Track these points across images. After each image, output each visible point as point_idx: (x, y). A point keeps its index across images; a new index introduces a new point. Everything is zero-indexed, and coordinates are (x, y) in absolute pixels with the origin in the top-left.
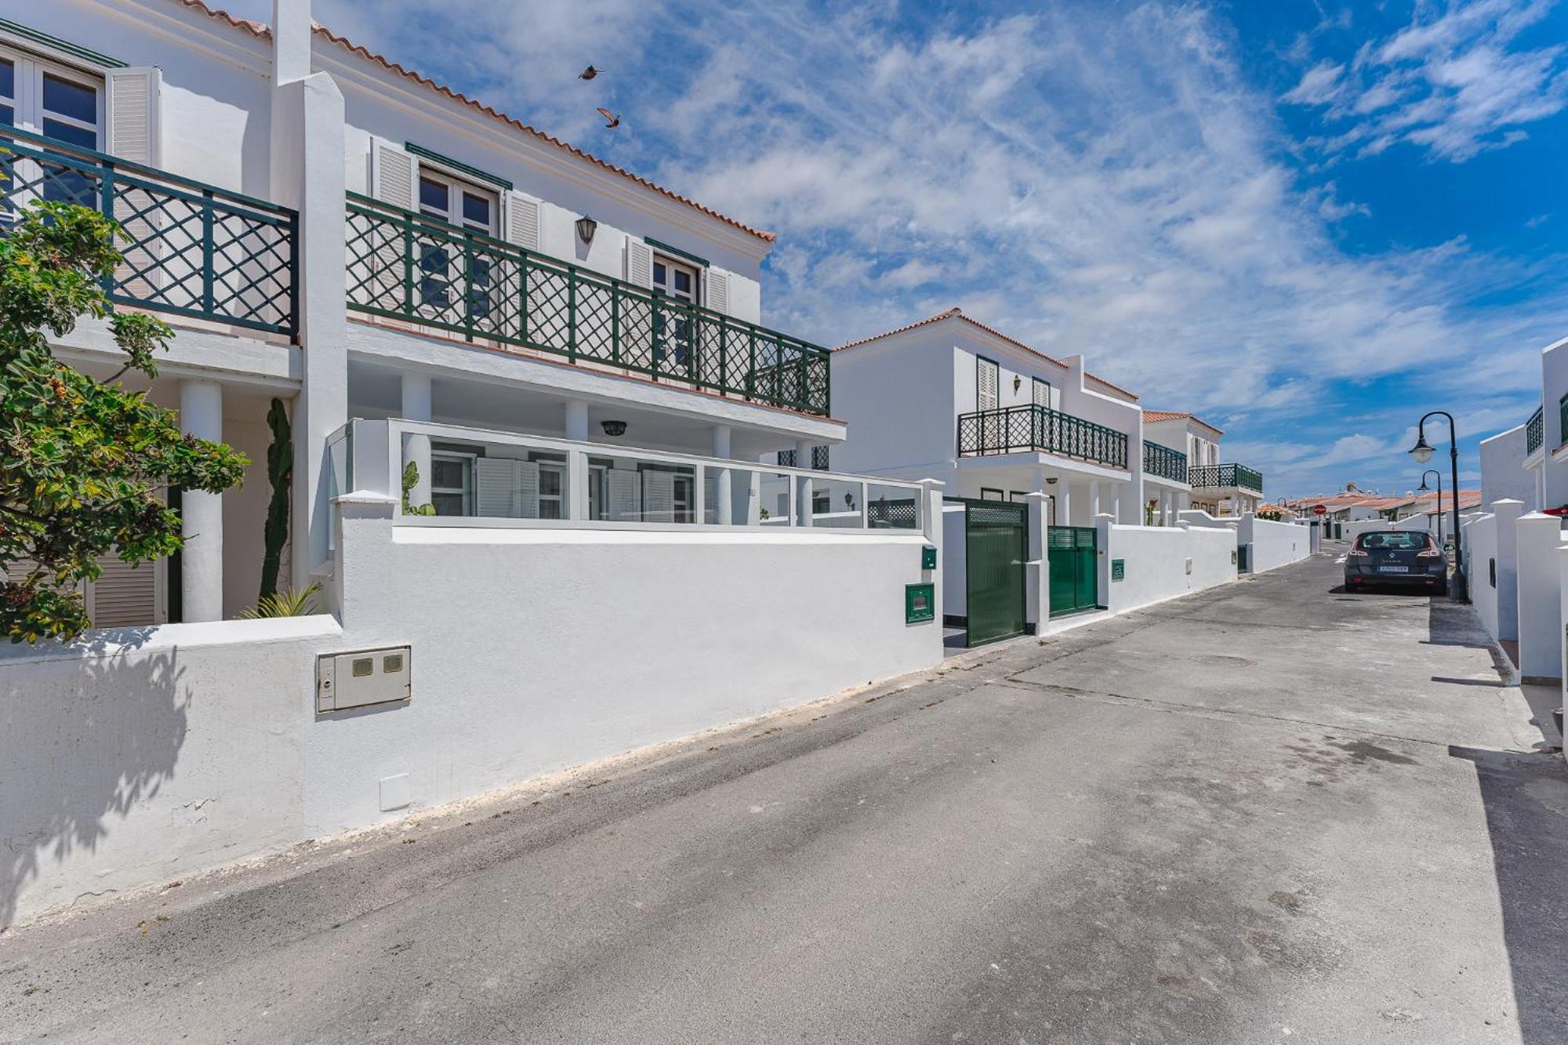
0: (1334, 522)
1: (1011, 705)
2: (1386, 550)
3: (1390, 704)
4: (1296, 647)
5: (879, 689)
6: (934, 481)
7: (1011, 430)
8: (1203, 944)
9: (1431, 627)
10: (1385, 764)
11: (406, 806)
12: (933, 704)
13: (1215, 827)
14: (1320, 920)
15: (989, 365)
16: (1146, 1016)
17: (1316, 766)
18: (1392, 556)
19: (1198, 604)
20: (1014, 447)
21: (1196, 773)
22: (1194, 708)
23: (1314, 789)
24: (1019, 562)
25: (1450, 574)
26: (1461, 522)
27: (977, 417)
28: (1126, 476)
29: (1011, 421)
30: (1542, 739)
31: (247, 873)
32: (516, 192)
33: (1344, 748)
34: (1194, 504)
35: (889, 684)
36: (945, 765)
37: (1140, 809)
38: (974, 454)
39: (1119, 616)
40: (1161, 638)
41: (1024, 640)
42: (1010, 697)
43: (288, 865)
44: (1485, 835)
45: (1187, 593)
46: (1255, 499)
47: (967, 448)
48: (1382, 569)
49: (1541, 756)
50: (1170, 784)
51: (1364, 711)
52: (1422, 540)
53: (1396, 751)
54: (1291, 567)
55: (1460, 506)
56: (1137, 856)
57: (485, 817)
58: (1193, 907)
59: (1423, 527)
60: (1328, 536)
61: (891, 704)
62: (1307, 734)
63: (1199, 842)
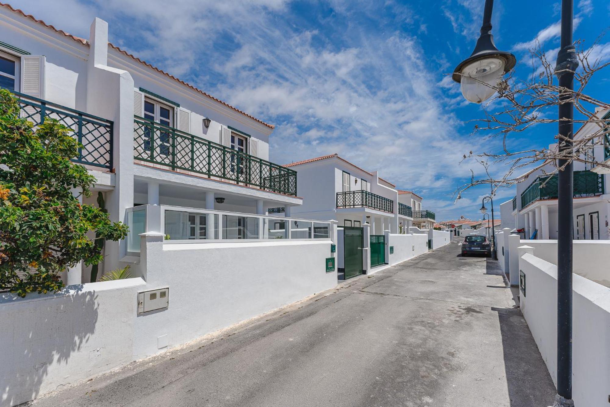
0: (457, 230)
1: (364, 300)
2: (473, 242)
3: (476, 295)
4: (448, 277)
5: (318, 296)
6: (335, 221)
7: (355, 199)
8: (431, 367)
9: (487, 269)
10: (474, 314)
11: (166, 347)
12: (338, 301)
13: (431, 335)
14: (460, 358)
15: (347, 174)
16: (419, 386)
17: (457, 315)
18: (475, 244)
19: (417, 261)
20: (356, 205)
21: (424, 319)
22: (420, 299)
23: (457, 322)
24: (361, 248)
25: (492, 249)
26: (495, 232)
27: (343, 194)
28: (392, 215)
29: (355, 196)
30: (515, 304)
31: (115, 374)
32: (181, 108)
33: (463, 309)
34: (414, 224)
35: (321, 294)
36: (348, 322)
37: (409, 331)
38: (342, 207)
39: (392, 266)
40: (407, 274)
41: (363, 276)
42: (363, 297)
43: (130, 370)
44: (500, 332)
45: (413, 257)
46: (433, 223)
47: (340, 205)
48: (472, 248)
49: (514, 309)
50: (416, 323)
51: (469, 297)
52: (484, 239)
53: (478, 310)
54: (445, 246)
55: (495, 225)
56: (410, 345)
57: (196, 349)
58: (428, 358)
59: (484, 234)
60: (455, 235)
61: (324, 302)
62: (453, 306)
63: (427, 340)
